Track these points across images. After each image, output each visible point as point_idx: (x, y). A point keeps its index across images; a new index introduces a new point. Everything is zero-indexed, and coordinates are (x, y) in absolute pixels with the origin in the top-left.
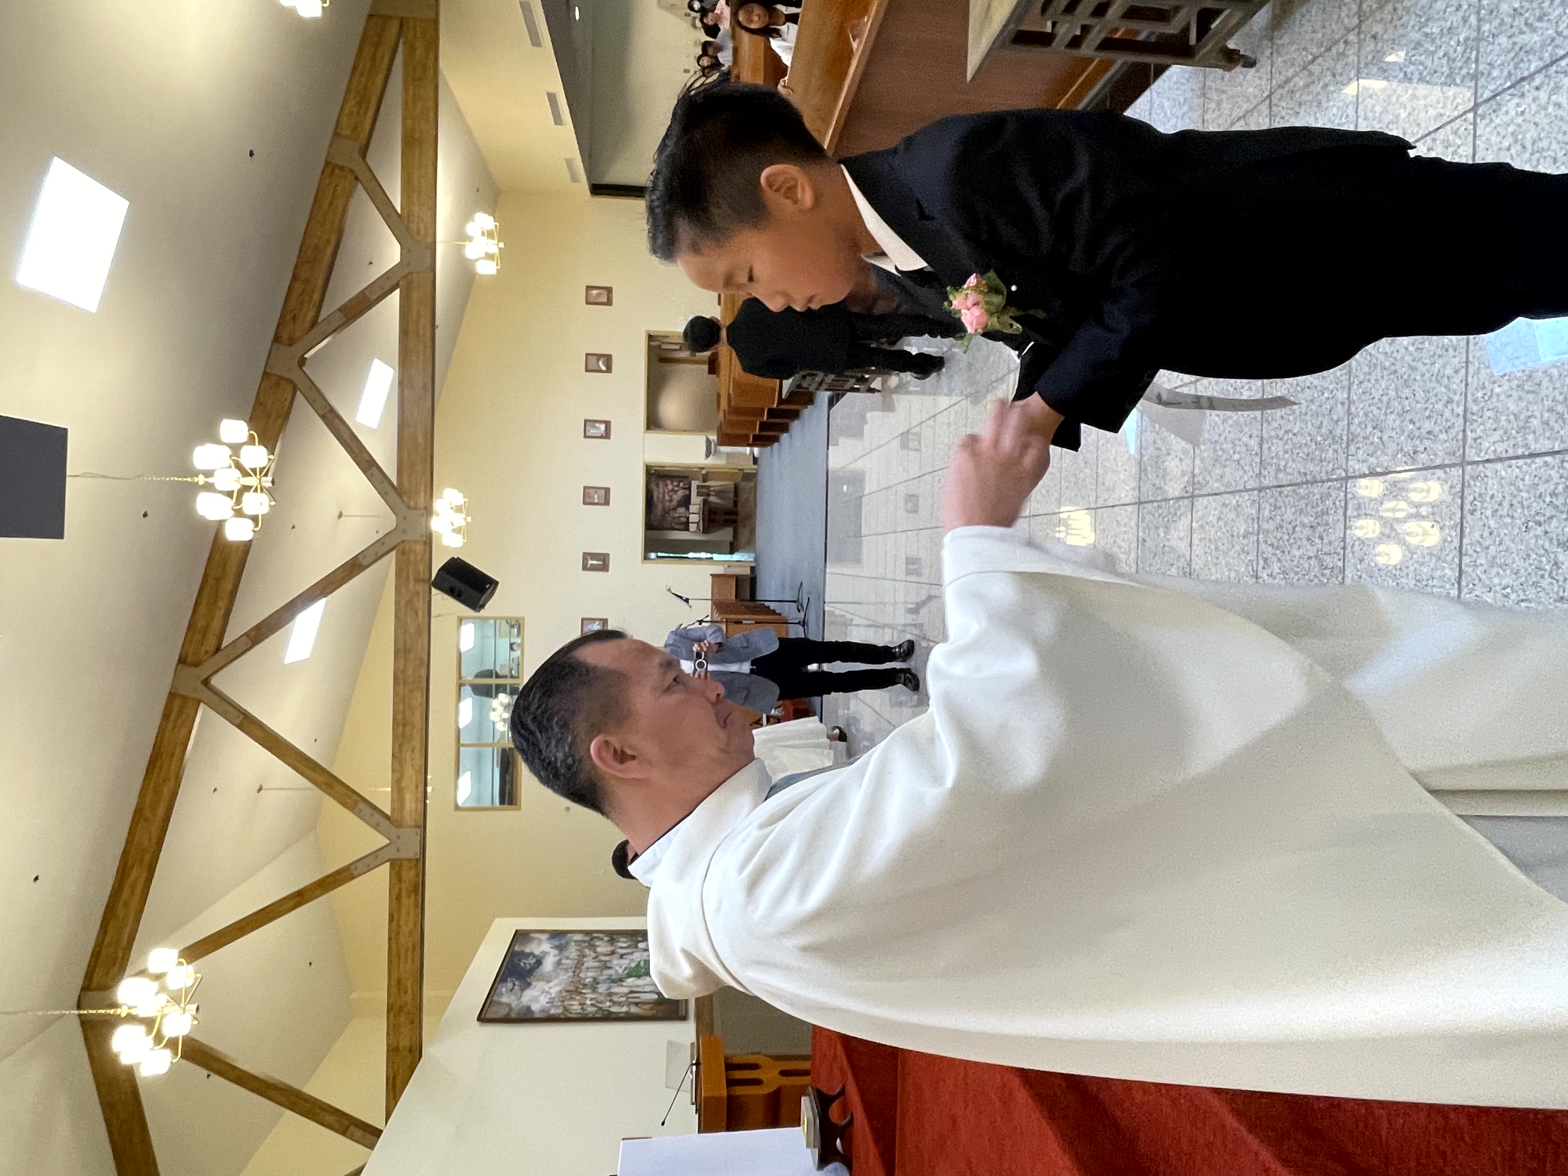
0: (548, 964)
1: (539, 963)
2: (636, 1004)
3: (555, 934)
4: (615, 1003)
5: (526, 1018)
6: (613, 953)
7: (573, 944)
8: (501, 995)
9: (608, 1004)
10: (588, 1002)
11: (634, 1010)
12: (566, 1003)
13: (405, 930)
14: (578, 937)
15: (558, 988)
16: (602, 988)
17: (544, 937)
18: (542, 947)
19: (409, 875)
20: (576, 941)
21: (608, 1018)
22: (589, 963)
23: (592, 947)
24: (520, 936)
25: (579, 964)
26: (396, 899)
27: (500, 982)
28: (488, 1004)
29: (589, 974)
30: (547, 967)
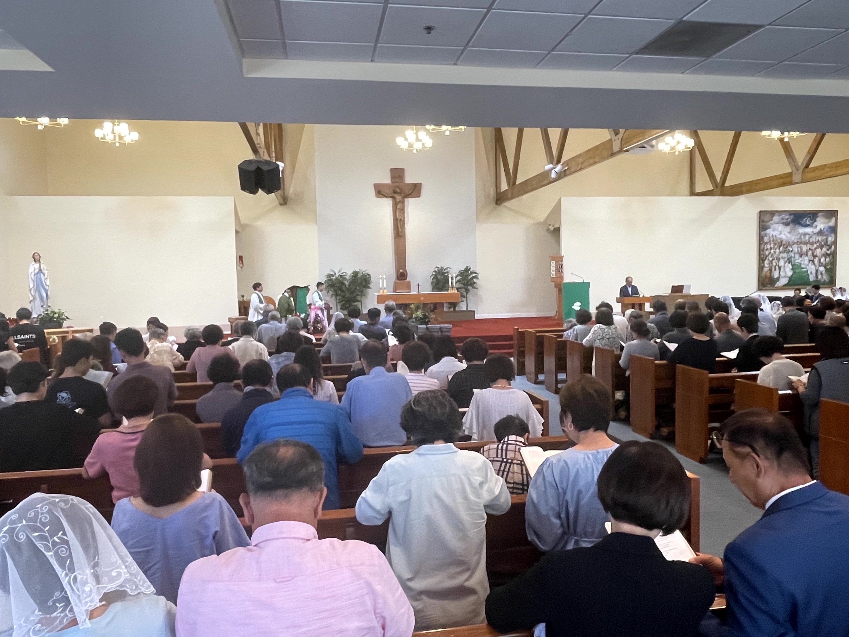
0: (809, 230)
1: (807, 226)
2: (770, 270)
3: (834, 230)
4: (771, 262)
5: (763, 228)
6: (815, 256)
7: (825, 238)
8: (779, 216)
9: (771, 259)
10: (772, 251)
11: (766, 269)
12: (772, 242)
14: (831, 239)
15: (783, 237)
16: (784, 255)
18: (821, 224)
20: (827, 239)
21: (761, 260)
22: (805, 248)
23: (820, 247)
24: (832, 214)
25: (806, 243)
27: (791, 213)
28: (773, 213)
29: (795, 248)
30: (802, 230)
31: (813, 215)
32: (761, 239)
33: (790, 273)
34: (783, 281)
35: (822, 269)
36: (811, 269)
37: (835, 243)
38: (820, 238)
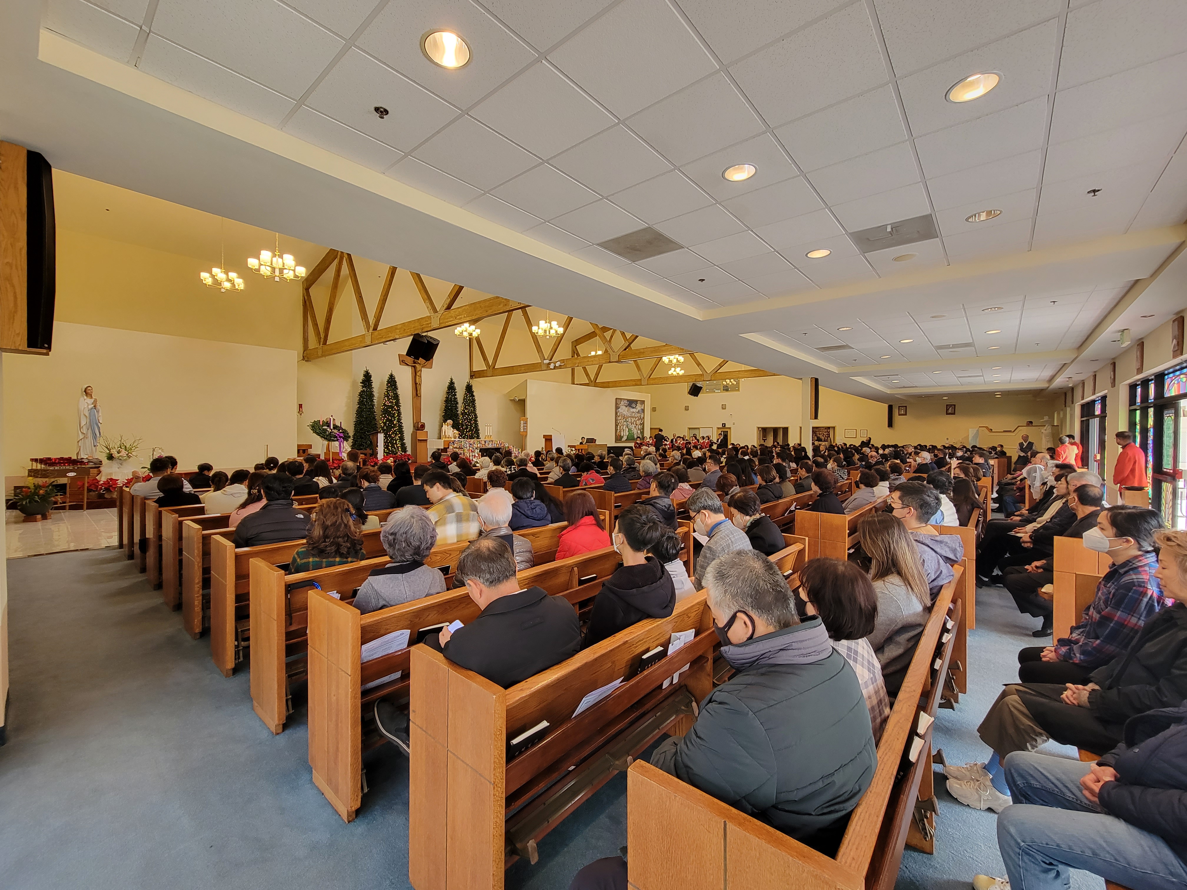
0: (634, 410)
1: (634, 408)
2: (620, 431)
3: (643, 410)
4: (620, 427)
5: (617, 408)
6: (636, 425)
8: (623, 401)
9: (620, 425)
10: (621, 421)
11: (618, 431)
12: (620, 416)
13: (629, 383)
14: (642, 416)
15: (625, 413)
16: (625, 423)
17: (643, 408)
18: (639, 407)
19: (639, 383)
21: (616, 426)
22: (633, 420)
23: (639, 420)
24: (643, 402)
25: (633, 417)
26: (634, 380)
27: (628, 400)
28: (621, 399)
29: (629, 420)
30: (632, 410)
31: (636, 402)
32: (616, 413)
33: (627, 434)
34: (625, 438)
35: (639, 431)
36: (635, 431)
37: (644, 418)
38: (639, 415)
